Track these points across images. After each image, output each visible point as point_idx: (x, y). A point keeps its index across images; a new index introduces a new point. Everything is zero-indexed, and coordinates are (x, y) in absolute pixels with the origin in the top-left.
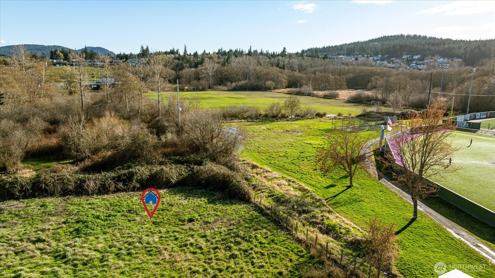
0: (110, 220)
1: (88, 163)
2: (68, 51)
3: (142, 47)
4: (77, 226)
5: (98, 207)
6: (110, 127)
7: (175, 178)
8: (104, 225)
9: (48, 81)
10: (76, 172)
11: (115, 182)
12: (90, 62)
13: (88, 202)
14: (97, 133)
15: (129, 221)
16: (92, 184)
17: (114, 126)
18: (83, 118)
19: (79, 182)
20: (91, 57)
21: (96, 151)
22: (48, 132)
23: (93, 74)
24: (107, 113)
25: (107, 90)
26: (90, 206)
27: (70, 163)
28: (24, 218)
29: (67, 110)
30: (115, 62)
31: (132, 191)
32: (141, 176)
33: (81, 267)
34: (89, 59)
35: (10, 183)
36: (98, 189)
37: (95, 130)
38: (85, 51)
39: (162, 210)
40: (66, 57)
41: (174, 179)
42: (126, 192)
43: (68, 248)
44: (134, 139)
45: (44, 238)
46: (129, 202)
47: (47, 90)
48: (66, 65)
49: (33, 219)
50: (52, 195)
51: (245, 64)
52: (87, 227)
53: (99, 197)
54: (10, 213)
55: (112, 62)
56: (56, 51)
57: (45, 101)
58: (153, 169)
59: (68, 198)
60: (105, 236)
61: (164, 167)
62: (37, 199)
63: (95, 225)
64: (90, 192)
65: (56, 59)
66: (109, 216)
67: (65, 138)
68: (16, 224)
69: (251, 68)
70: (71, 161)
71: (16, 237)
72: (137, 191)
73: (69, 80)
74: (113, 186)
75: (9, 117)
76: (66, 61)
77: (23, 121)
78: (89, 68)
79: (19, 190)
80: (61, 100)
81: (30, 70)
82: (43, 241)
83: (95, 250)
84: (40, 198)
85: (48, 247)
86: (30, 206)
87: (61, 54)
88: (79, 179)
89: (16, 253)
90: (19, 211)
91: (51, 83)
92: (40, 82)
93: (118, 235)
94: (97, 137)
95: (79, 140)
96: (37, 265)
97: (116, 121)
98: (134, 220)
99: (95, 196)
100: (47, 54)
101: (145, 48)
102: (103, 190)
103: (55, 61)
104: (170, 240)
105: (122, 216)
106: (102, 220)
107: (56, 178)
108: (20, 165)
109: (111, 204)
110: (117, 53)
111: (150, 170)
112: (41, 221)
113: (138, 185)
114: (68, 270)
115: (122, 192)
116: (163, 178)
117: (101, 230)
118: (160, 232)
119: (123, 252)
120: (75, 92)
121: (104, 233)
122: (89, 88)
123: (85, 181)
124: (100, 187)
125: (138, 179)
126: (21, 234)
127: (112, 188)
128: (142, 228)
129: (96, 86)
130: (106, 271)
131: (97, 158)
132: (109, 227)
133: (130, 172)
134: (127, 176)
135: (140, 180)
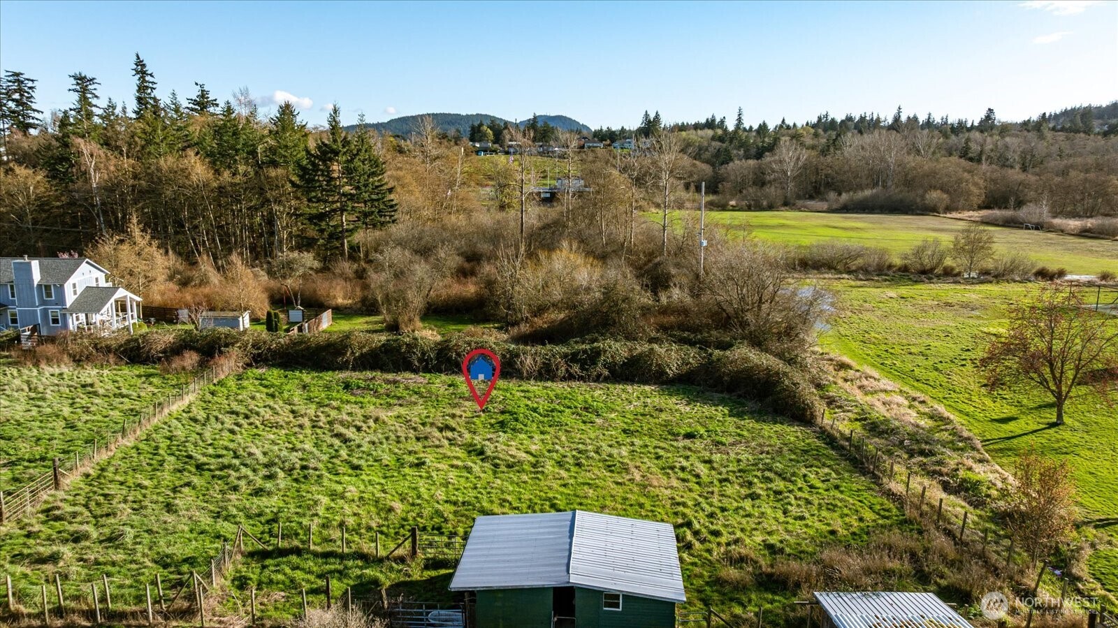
0: (553, 417)
1: (524, 328)
2: (502, 124)
3: (647, 115)
4: (501, 418)
5: (535, 396)
6: (568, 270)
7: (674, 368)
8: (543, 422)
9: (464, 183)
10: (506, 342)
11: (566, 362)
12: (541, 146)
13: (521, 388)
14: (543, 279)
15: (584, 422)
16: (529, 361)
17: (575, 267)
18: (522, 249)
19: (508, 356)
20: (544, 137)
21: (540, 310)
22: (463, 273)
23: (545, 171)
24: (565, 244)
25: (568, 201)
26: (523, 394)
27: (495, 328)
28: (426, 397)
29: (495, 237)
30: (589, 147)
31: (595, 381)
32: (612, 356)
33: (503, 468)
34: (539, 141)
35: (407, 345)
36: (538, 371)
37: (541, 274)
38: (533, 124)
39: (643, 415)
40: (498, 138)
41: (672, 370)
42: (585, 382)
43: (487, 443)
44: (608, 292)
45: (454, 426)
46: (587, 396)
47: (462, 199)
48: (497, 153)
49: (438, 401)
51: (878, 149)
52: (517, 420)
53: (539, 384)
54: (407, 388)
55: (583, 147)
56: (481, 125)
57: (456, 220)
58: (636, 349)
60: (543, 437)
61: (656, 346)
62: (442, 375)
63: (528, 419)
64: (525, 374)
65: (479, 141)
66: (552, 411)
67: (490, 284)
68: (415, 403)
69: (891, 159)
70: (496, 325)
71: (417, 419)
72: (602, 382)
73: (502, 182)
74: (563, 368)
75: (401, 243)
76: (496, 146)
77: (424, 252)
78: (540, 159)
79: (418, 358)
80: (486, 218)
81: (438, 162)
82: (453, 430)
83: (527, 452)
84: (447, 374)
85: (459, 438)
86: (433, 383)
87: (489, 130)
88: (509, 351)
89: (418, 439)
90: (419, 388)
91: (469, 186)
92: (451, 185)
93: (563, 438)
94: (543, 287)
95: (513, 288)
96: (445, 457)
97: (580, 261)
98: (591, 422)
99: (532, 382)
100: (465, 131)
101: (652, 116)
102: (546, 373)
103: (478, 145)
104: (648, 457)
105: (573, 414)
106: (541, 416)
107: (473, 345)
108: (419, 323)
109: (557, 396)
110: (594, 127)
111: (630, 350)
112: (450, 404)
113: (606, 373)
114: (486, 469)
115: (578, 380)
116: (651, 364)
117: (538, 427)
118: (632, 444)
119: (567, 459)
120: (509, 206)
121: (542, 433)
122: (536, 197)
123: (518, 356)
124: (542, 368)
125: (607, 363)
126: (423, 416)
127: (562, 371)
128: (604, 435)
129: (548, 195)
130: (540, 480)
131: (541, 323)
132: (550, 426)
133: (594, 348)
134: (587, 354)
135: (610, 363)
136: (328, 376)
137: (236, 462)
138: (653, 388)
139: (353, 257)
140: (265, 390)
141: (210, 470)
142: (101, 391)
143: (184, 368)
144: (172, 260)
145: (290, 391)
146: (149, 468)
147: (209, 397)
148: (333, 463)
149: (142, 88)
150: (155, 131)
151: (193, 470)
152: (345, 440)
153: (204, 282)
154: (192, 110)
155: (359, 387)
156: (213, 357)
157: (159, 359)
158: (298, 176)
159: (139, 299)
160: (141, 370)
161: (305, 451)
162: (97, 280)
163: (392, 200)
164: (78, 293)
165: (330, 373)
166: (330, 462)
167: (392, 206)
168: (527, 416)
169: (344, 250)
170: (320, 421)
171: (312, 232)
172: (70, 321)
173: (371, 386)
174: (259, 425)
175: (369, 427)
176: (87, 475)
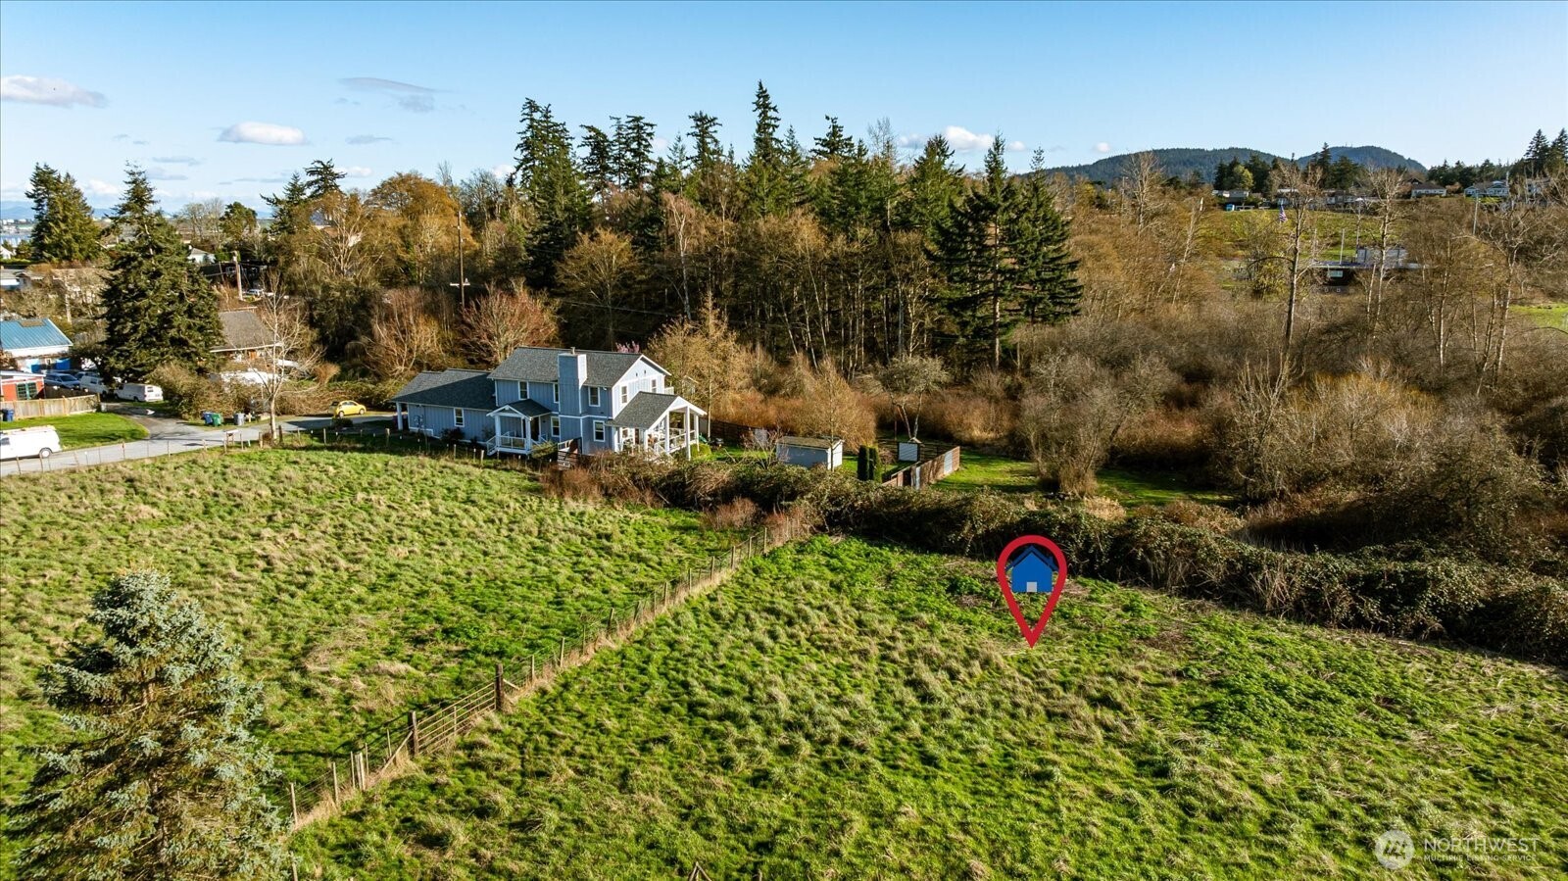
0: (1317, 710)
1: (1275, 512)
2: (1269, 163)
3: (1539, 137)
4: (1213, 696)
5: (1284, 656)
6: (1369, 411)
8: (1295, 720)
9: (1197, 255)
10: (1237, 535)
11: (1353, 593)
12: (1333, 195)
13: (1258, 633)
14: (1319, 425)
15: (1383, 734)
16: (1278, 581)
17: (1381, 408)
18: (1285, 370)
19: (1239, 566)
20: (1340, 181)
21: (1307, 481)
22: (1175, 402)
23: (1336, 235)
24: (1366, 364)
25: (1376, 288)
26: (1260, 648)
27: (1223, 504)
28: (1080, 628)
29: (1239, 344)
30: (1419, 196)
31: (1409, 638)
32: (1452, 593)
33: (1201, 819)
34: (1330, 187)
35: (1062, 526)
36: (1295, 602)
37: (1316, 415)
38: (1322, 160)
39: (1519, 738)
40: (1261, 181)
42: (1388, 636)
43: (1177, 752)
44: (1450, 463)
45: (1119, 699)
46: (1392, 670)
47: (1191, 279)
48: (1257, 207)
49: (1099, 638)
50: (1158, 584)
52: (1241, 707)
53: (1294, 627)
55: (1408, 196)
56: (1235, 164)
57: (1181, 313)
58: (1506, 583)
59: (1199, 607)
60: (1290, 756)
61: (1552, 583)
62: (1117, 586)
63: (1265, 709)
64: (1269, 604)
65: (1230, 189)
66: (1316, 696)
67: (1221, 426)
68: (1059, 637)
70: (1225, 497)
71: (1054, 672)
72: (1426, 641)
73: (1260, 253)
74: (1344, 604)
75: (1084, 349)
76: (1257, 195)
77: (1117, 362)
78: (1329, 215)
79: (1078, 549)
80: (1227, 312)
81: (1157, 222)
82: (1116, 707)
83: (1253, 787)
84: (1124, 585)
85: (1125, 729)
86: (1097, 600)
87: (1247, 173)
88: (1242, 558)
89: (1050, 715)
90: (1072, 606)
91: (1205, 258)
92: (1175, 256)
93: (1335, 766)
94: (1318, 438)
95: (1261, 438)
96: (1092, 767)
97: (1393, 395)
98: (1398, 738)
99: (1281, 622)
100: (1209, 174)
101: (1551, 139)
102: (1310, 608)
103: (1227, 195)
104: (1540, 860)
105: (1360, 709)
106: (1292, 704)
107: (1176, 538)
108: (1093, 483)
109: (1328, 660)
111: (1492, 583)
112: (1120, 649)
113: (1436, 624)
114: (1167, 815)
115: (1375, 631)
117: (1284, 731)
118: (1497, 814)
119: (1341, 826)
120: (1270, 290)
121: (1292, 745)
122: (1318, 279)
123: (1257, 568)
124: (1303, 597)
125: (1439, 604)
126: (1068, 667)
127: (1342, 610)
128: (1427, 774)
129: (1339, 274)
130: (1276, 866)
131: (1307, 504)
132: (1309, 732)
133: (1415, 572)
134: (1398, 582)
135: (1445, 606)
136: (931, 562)
137: (746, 709)
138: (1544, 672)
139: (1006, 366)
140: (830, 575)
141: (704, 716)
142: (616, 548)
143: (731, 524)
144: (760, 359)
145: (865, 584)
146: (625, 695)
147: (749, 577)
148: (895, 742)
149: (763, 127)
150: (760, 180)
151: (683, 711)
152: (926, 697)
153: (797, 390)
154: (820, 153)
155: (971, 592)
156: (770, 512)
157: (706, 503)
158: (938, 243)
159: (702, 413)
160: (679, 518)
161: (855, 706)
162: (654, 383)
163: (1075, 281)
164: (629, 400)
165: (934, 557)
166: (889, 738)
167: (1074, 290)
168: (1263, 702)
169: (994, 354)
170: (894, 648)
171: (951, 326)
172: (615, 437)
173: (992, 593)
174: (804, 642)
175: (971, 675)
176: (544, 692)
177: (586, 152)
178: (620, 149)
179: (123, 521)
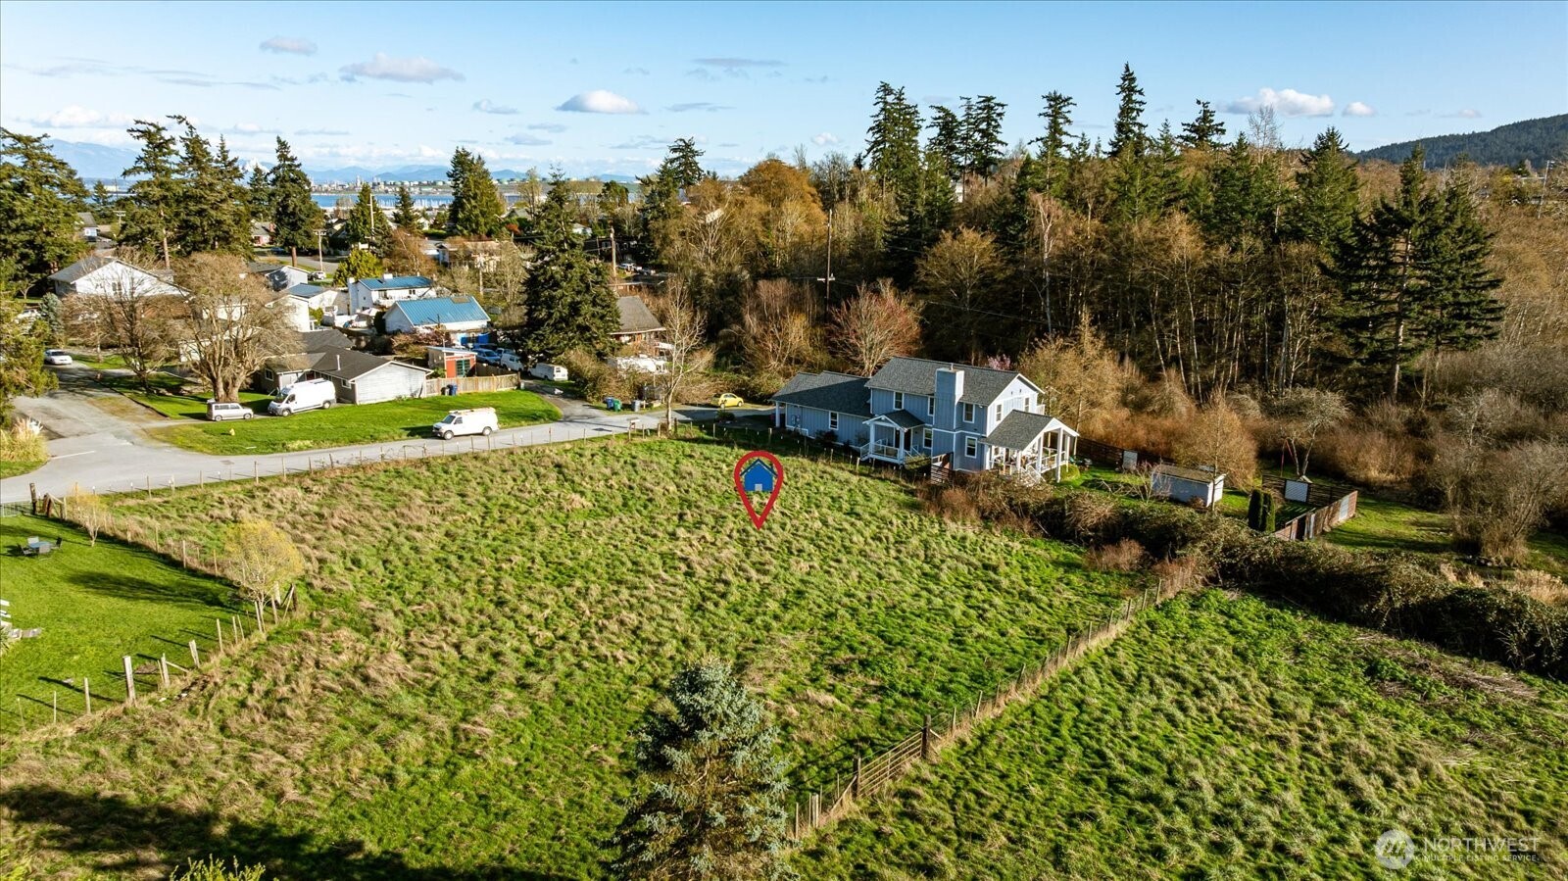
28: (1533, 741)
35: (1500, 609)
54: (1491, 706)
68: (1510, 750)
71: (1510, 796)
75: (1507, 382)
79: (1521, 640)
86: (1549, 706)
90: (1518, 711)
108: (1524, 552)
136: (1341, 633)
137: (1170, 794)
139: (1406, 396)
140: (1231, 640)
141: (1126, 794)
142: (1005, 583)
143: (1117, 566)
144: (1128, 371)
145: (1272, 654)
146: (1042, 758)
147: (1145, 632)
148: (1334, 856)
151: (1103, 785)
152: (1361, 806)
153: (1166, 408)
154: (1188, 139)
155: (1394, 679)
156: (1161, 558)
157: (1087, 540)
159: (1075, 433)
160: (1061, 552)
161: (1285, 807)
162: (1027, 400)
164: (1003, 418)
165: (1343, 628)
166: (1326, 849)
169: (1392, 380)
170: (1317, 740)
171: (1340, 345)
172: (987, 454)
173: (1419, 683)
174: (1216, 719)
175: (1409, 785)
176: (963, 744)
177: (935, 132)
178: (969, 130)
179: (560, 509)
